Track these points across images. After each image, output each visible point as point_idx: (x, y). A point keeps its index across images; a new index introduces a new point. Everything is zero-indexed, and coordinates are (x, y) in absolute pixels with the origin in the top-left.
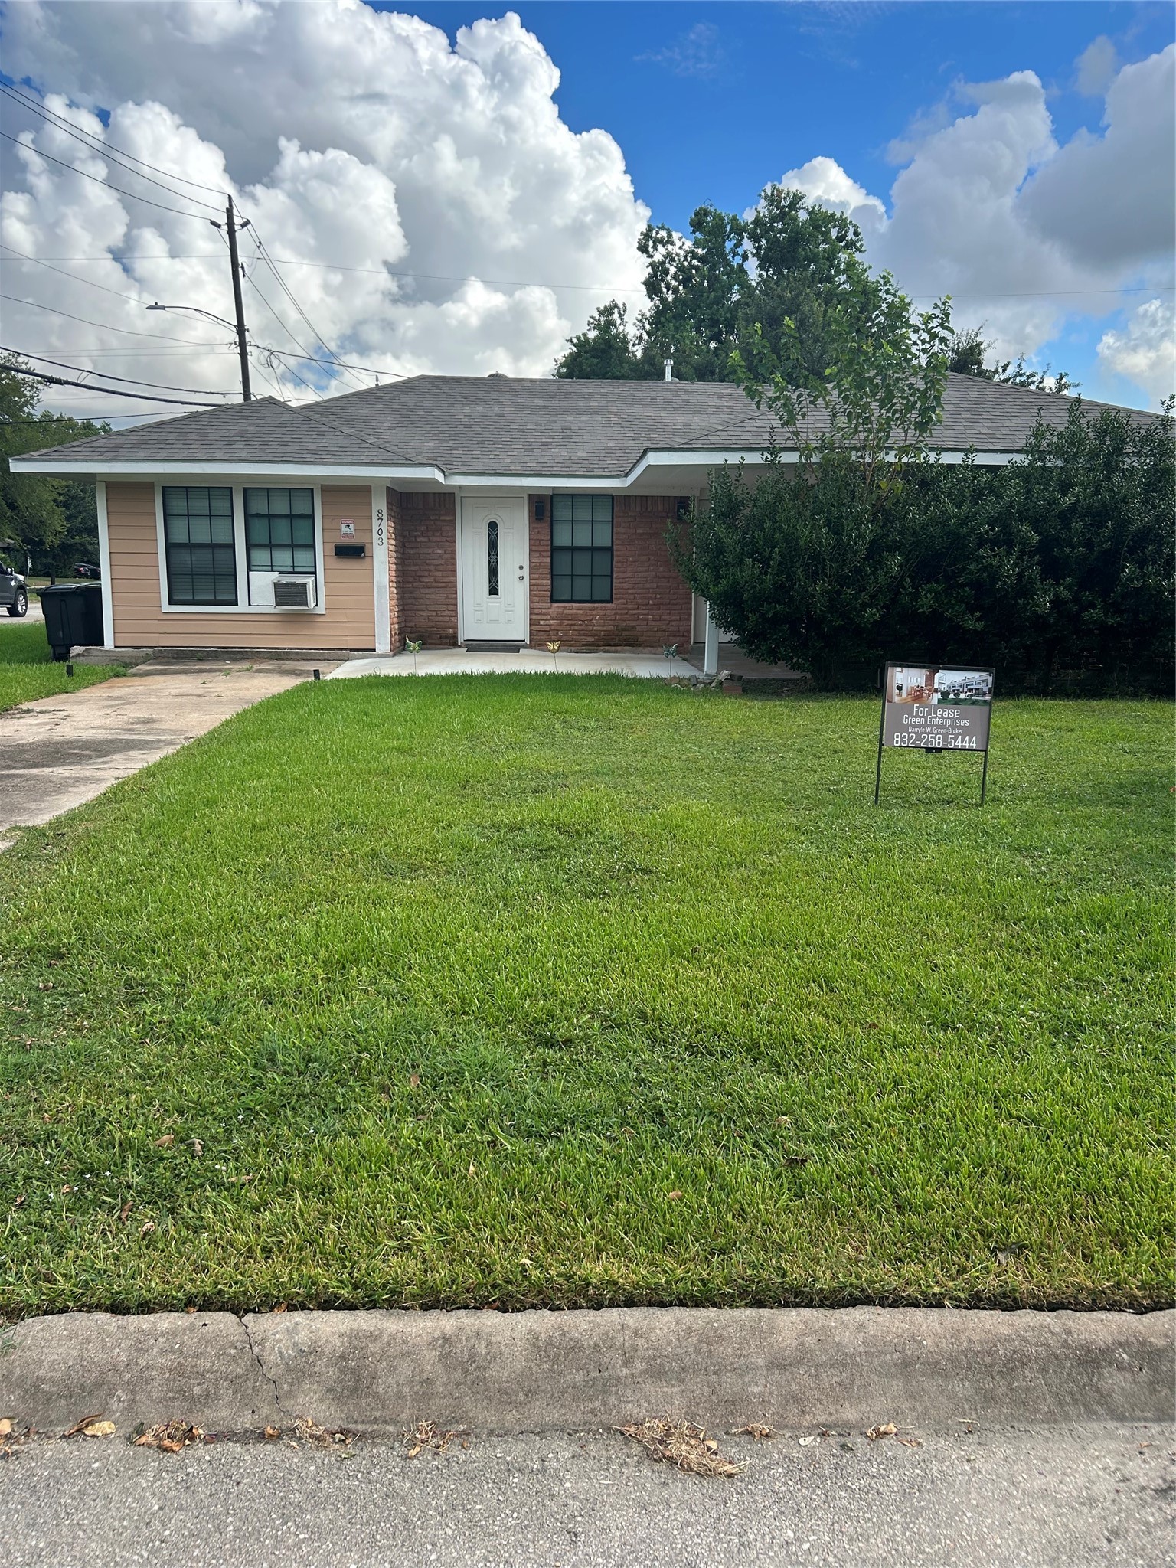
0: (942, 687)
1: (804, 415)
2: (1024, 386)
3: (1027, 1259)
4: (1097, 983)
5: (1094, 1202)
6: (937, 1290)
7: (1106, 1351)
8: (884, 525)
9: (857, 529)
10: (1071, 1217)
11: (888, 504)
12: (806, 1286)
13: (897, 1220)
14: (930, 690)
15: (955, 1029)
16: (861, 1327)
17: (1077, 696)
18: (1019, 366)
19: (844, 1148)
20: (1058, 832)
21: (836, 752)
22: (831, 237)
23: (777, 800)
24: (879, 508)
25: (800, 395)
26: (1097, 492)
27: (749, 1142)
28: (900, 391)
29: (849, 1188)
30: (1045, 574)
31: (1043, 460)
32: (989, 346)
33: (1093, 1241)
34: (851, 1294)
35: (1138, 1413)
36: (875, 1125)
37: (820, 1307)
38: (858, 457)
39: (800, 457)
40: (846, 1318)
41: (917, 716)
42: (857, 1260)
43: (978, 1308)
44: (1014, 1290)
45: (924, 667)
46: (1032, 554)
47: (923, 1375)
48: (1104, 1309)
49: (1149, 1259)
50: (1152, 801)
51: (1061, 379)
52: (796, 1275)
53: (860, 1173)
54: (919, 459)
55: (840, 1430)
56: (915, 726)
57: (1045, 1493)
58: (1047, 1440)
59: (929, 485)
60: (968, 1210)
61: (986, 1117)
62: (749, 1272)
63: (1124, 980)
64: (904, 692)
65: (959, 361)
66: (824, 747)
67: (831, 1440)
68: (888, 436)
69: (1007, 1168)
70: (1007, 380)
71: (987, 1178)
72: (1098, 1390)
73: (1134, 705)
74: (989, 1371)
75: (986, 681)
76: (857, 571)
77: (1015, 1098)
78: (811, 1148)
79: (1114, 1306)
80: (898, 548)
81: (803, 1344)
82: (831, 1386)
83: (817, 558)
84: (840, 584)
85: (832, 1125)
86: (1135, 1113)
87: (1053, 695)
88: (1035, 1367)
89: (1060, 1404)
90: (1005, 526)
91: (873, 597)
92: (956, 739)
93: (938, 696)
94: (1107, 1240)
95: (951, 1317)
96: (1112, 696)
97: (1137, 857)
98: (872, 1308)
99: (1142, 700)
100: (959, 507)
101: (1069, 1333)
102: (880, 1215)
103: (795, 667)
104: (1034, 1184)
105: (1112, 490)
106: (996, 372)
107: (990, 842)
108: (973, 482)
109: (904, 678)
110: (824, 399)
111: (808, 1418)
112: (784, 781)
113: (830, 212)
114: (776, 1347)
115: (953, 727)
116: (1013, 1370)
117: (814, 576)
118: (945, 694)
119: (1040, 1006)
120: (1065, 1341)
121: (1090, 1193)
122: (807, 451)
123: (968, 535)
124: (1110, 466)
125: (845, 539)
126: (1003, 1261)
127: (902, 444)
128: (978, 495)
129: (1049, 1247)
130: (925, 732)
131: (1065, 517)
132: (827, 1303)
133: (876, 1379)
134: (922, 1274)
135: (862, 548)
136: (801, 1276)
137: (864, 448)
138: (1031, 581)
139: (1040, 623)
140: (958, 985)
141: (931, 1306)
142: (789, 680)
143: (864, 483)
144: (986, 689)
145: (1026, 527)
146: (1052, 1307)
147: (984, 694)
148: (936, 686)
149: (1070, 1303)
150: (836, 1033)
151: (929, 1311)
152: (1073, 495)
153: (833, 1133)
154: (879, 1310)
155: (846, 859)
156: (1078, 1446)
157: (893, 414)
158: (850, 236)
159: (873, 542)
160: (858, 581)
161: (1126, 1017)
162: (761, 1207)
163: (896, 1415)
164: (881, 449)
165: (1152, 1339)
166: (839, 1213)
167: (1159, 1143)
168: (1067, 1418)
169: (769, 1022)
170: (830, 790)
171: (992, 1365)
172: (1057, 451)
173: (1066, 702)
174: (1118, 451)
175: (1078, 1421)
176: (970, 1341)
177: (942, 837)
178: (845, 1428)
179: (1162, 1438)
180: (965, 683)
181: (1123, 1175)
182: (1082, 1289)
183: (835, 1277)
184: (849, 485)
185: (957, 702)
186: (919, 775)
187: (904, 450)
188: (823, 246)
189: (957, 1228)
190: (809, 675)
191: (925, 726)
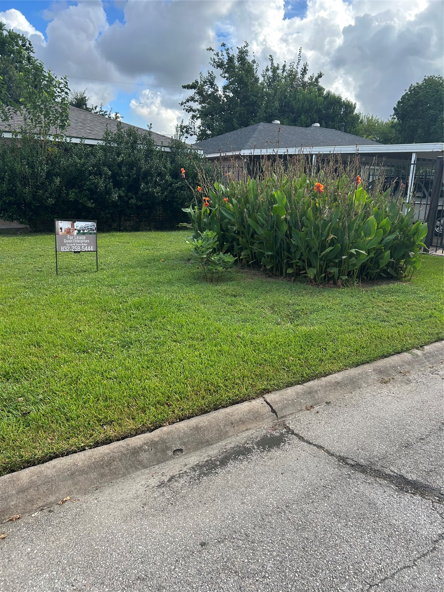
0: (78, 228)
1: (12, 118)
2: (103, 115)
3: (114, 425)
4: (137, 328)
5: (136, 400)
6: (83, 445)
7: (141, 448)
8: (52, 165)
9: (41, 167)
10: (128, 407)
11: (53, 157)
12: (31, 458)
13: (66, 424)
14: (73, 229)
15: (88, 352)
16: (54, 467)
17: (131, 231)
18: (101, 108)
19: (46, 404)
20: (124, 278)
21: (41, 256)
22: (19, 44)
23: (15, 276)
24: (49, 158)
25: (9, 109)
26: (130, 157)
27: (6, 411)
28: (52, 112)
29: (48, 418)
30: (115, 186)
31: (110, 143)
32: (89, 99)
33: (135, 413)
34: (50, 456)
35: (151, 464)
36: (57, 392)
37: (38, 464)
38: (38, 137)
39: (12, 135)
40: (48, 465)
41: (69, 239)
42: (52, 443)
43: (98, 446)
44: (110, 437)
45: (70, 221)
46: (109, 179)
47: (79, 476)
48: (140, 434)
49: (153, 414)
50: (155, 265)
51: (116, 114)
52: (27, 456)
53: (52, 412)
54: (63, 140)
55: (48, 506)
56: (69, 243)
57: (122, 500)
58: (123, 482)
59: (68, 151)
60: (93, 414)
61: (99, 380)
62: (7, 460)
63: (146, 325)
64: (63, 230)
65: (78, 103)
66: (35, 254)
67: (45, 511)
68: (49, 130)
69: (106, 396)
70: (97, 113)
71: (99, 401)
72: (139, 461)
73: (149, 233)
74: (102, 466)
75: (94, 225)
76: (42, 183)
77: (109, 372)
78: (32, 407)
79: (143, 432)
80: (58, 175)
81: (31, 480)
82: (44, 492)
83: (24, 177)
84: (36, 189)
85: (41, 397)
86: (148, 368)
87: (122, 231)
88: (118, 460)
89: (127, 469)
90: (99, 168)
91: (51, 194)
92: (85, 247)
93: (76, 232)
94: (139, 411)
95: (88, 452)
96: (142, 231)
97: (150, 284)
98: (58, 459)
99: (152, 231)
100: (81, 160)
101: (128, 445)
102: (60, 424)
103: (21, 223)
104: (115, 399)
105: (134, 156)
106: (93, 109)
107: (100, 284)
108: (85, 150)
109: (62, 225)
110: (20, 112)
111: (35, 506)
112: (19, 269)
113: (18, 33)
114: (20, 485)
115: (84, 243)
116: (110, 463)
117: (25, 185)
118: (79, 231)
119: (118, 338)
120: (127, 448)
121: (134, 398)
122: (15, 133)
123: (85, 170)
124: (133, 148)
125: (36, 170)
126: (106, 428)
127: (55, 133)
128: (87, 156)
129: (121, 419)
130: (73, 246)
131: (120, 165)
132: (41, 462)
133: (61, 483)
134: (77, 441)
135: (44, 174)
136: (29, 455)
137: (40, 134)
138: (110, 189)
139: (115, 204)
140: (88, 336)
141: (81, 451)
142: (20, 228)
143: (42, 148)
144: (94, 228)
145: (106, 168)
146: (123, 439)
147: (94, 230)
148: (75, 228)
149: (129, 435)
150: (42, 362)
151: (80, 453)
152: (121, 157)
153: (41, 400)
154: (62, 458)
155: (45, 296)
156: (133, 481)
157: (50, 121)
158: (27, 45)
159: (48, 172)
160: (44, 188)
161: (146, 337)
162: (11, 434)
163: (69, 493)
164: (47, 135)
165: (154, 439)
166: (44, 428)
167: (156, 376)
168: (129, 473)
169: (13, 364)
170: (38, 271)
171: (103, 464)
172: (114, 141)
173: (127, 233)
174: (135, 142)
175: (133, 473)
176: (95, 458)
177: (81, 284)
178: (51, 504)
179: (159, 469)
180: (86, 226)
181: (144, 389)
182: (132, 429)
183: (43, 452)
184: (35, 149)
185: (84, 234)
186: (73, 262)
187: (56, 136)
188: (16, 48)
189: (89, 421)
190: (28, 226)
191: (73, 243)
